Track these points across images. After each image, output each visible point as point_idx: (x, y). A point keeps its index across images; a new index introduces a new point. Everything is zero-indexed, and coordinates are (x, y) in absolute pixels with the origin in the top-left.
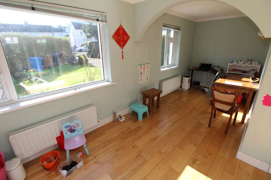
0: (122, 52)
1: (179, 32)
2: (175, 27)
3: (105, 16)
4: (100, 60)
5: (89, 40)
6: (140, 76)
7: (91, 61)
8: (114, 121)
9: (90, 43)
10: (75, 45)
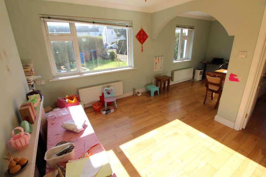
0: (142, 47)
1: (192, 30)
2: (189, 27)
3: (132, 23)
4: (127, 56)
5: (118, 38)
6: (155, 65)
7: (119, 56)
8: (133, 95)
9: (119, 41)
10: (106, 43)
